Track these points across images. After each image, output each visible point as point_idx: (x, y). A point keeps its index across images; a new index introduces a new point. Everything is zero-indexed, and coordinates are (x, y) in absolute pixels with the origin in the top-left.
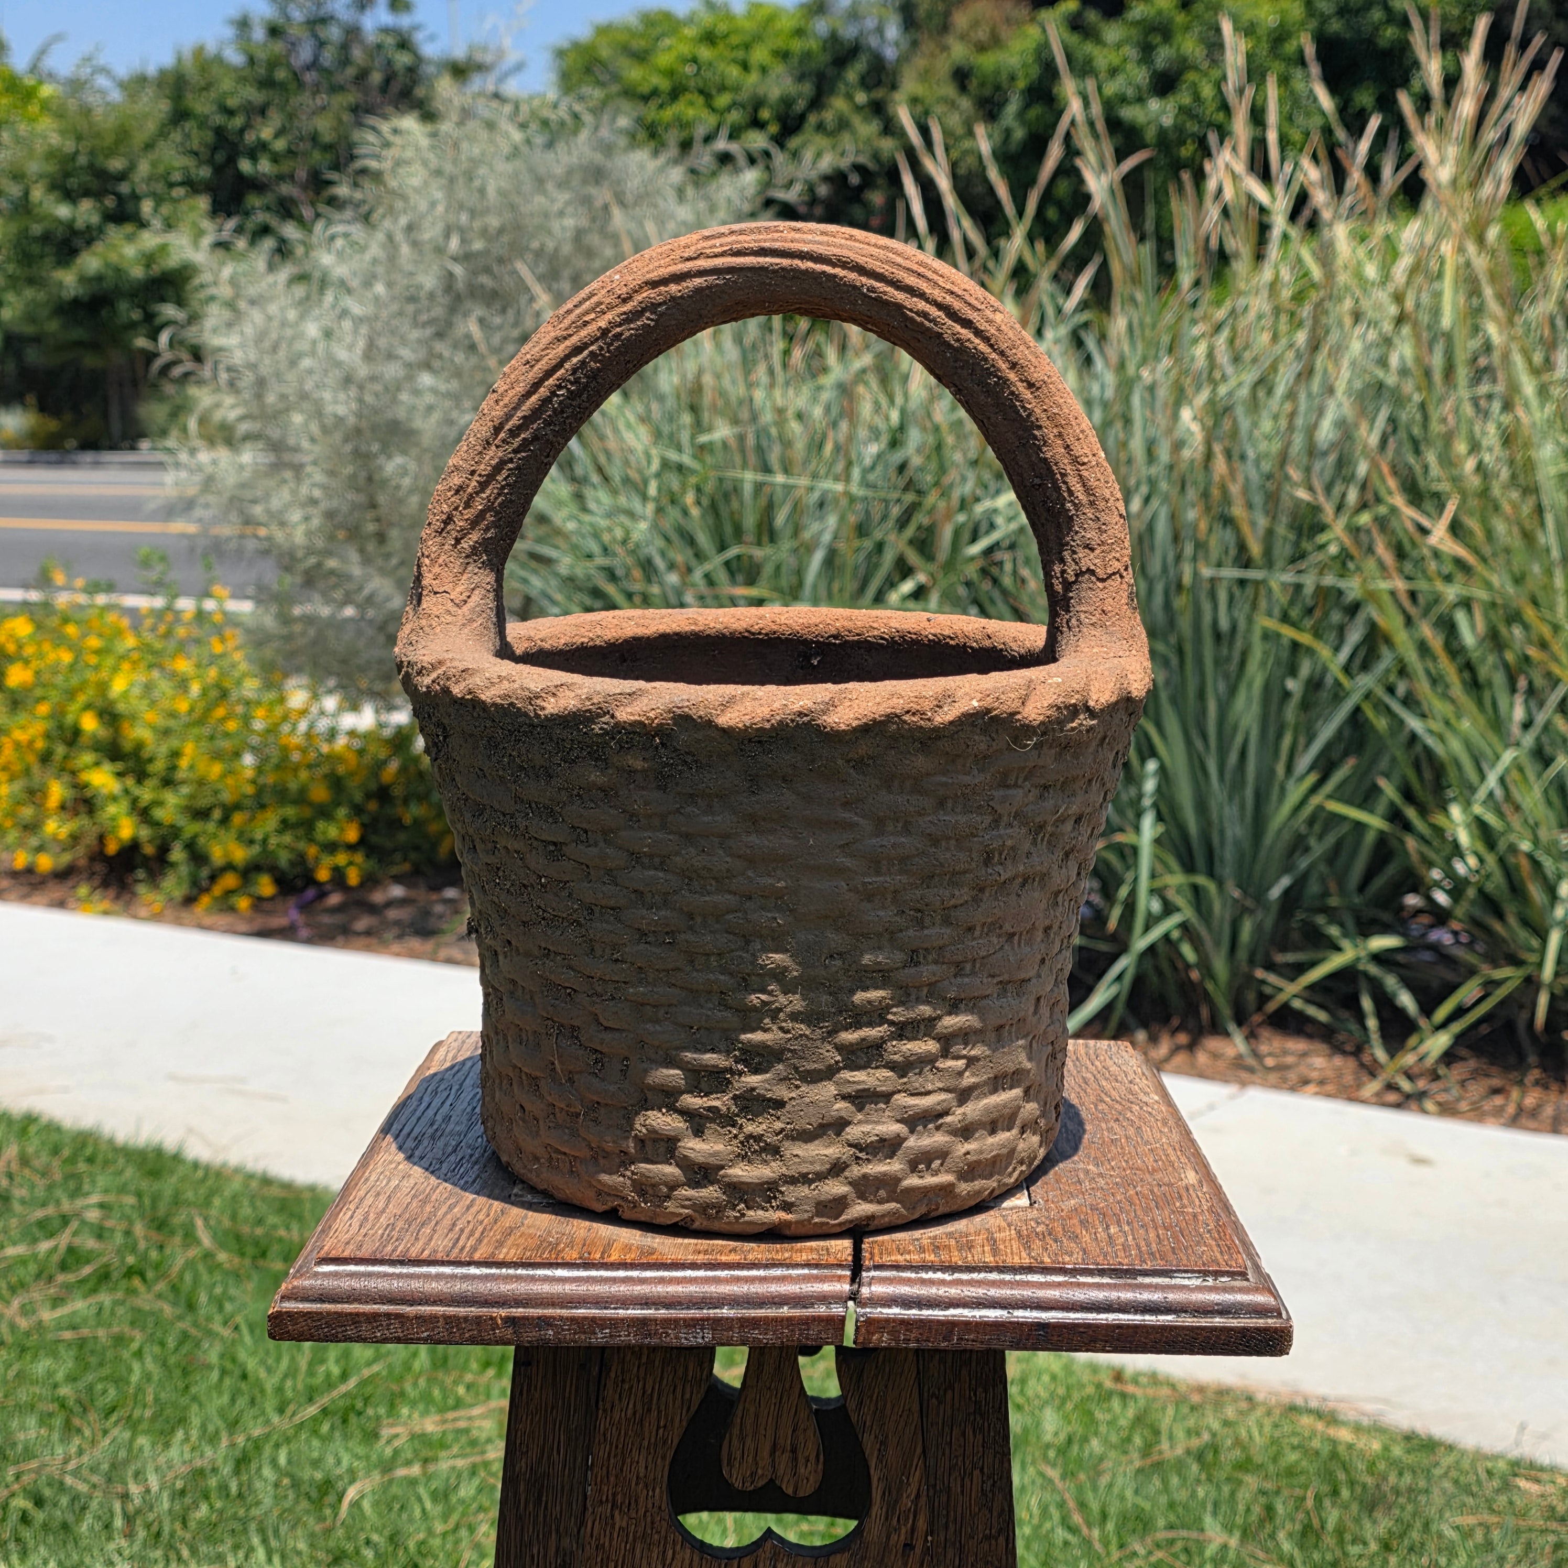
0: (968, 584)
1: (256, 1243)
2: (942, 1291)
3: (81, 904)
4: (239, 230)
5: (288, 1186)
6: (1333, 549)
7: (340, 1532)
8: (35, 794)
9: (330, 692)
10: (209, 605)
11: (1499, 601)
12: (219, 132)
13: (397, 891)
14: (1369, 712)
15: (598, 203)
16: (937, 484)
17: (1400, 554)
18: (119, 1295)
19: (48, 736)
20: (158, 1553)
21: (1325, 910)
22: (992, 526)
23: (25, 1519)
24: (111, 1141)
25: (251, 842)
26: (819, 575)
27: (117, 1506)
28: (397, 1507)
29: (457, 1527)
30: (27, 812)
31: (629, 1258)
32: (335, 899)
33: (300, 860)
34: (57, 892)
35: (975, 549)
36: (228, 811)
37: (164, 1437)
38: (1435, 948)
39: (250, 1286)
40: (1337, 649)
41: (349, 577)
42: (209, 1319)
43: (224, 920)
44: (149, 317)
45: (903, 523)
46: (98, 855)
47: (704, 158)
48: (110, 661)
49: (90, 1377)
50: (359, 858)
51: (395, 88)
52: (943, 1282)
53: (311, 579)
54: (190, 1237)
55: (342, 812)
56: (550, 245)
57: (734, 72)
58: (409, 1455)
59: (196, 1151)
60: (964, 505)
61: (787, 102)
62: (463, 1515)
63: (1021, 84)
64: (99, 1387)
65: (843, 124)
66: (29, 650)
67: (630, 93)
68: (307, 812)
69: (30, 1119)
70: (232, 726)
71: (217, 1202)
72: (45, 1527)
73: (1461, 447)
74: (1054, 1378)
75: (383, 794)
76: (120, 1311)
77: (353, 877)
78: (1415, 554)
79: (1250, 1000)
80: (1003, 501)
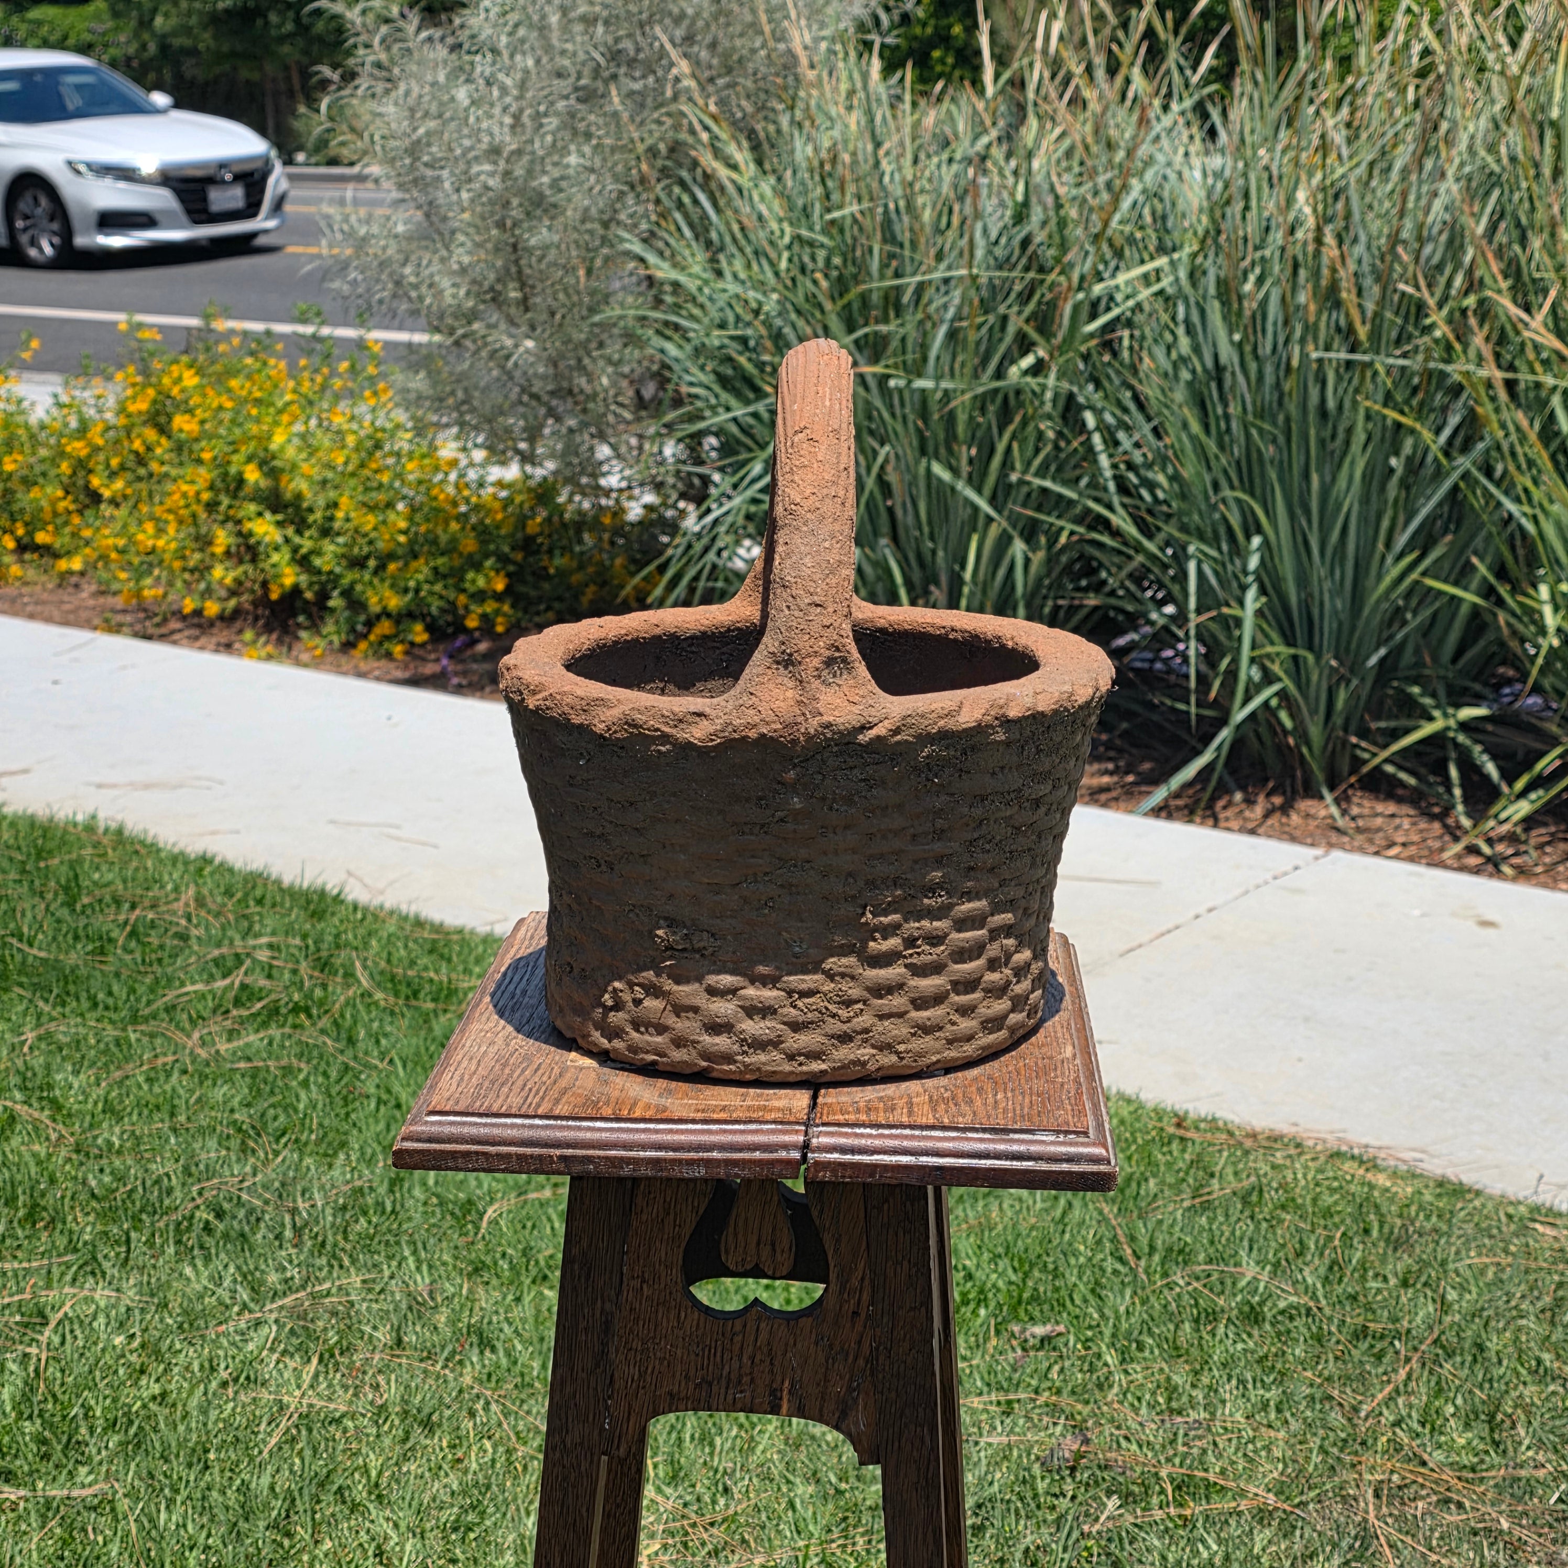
0: (1086, 360)
1: (409, 984)
2: (869, 1142)
3: (247, 649)
5: (438, 928)
7: (480, 1246)
8: (204, 542)
9: (478, 445)
14: (1466, 492)
16: (1058, 261)
18: (288, 1029)
19: (213, 487)
20: (324, 1261)
21: (1419, 681)
22: (1111, 304)
23: (208, 1228)
24: (278, 882)
25: (406, 590)
26: (943, 349)
27: (287, 1218)
28: (529, 1225)
30: (195, 558)
31: (648, 1115)
32: (483, 646)
33: (451, 608)
34: (224, 635)
35: (1093, 326)
36: (384, 560)
37: (328, 1159)
39: (405, 1023)
40: (1438, 431)
42: (367, 1053)
43: (380, 666)
45: (1025, 297)
46: (262, 601)
48: (270, 413)
49: (262, 1104)
50: (506, 607)
52: (870, 1136)
54: (349, 975)
55: (489, 563)
59: (356, 893)
60: (1083, 284)
64: (271, 1113)
66: (195, 401)
68: (457, 562)
69: (205, 860)
70: (385, 477)
71: (374, 944)
72: (226, 1236)
74: (1122, 1122)
75: (528, 545)
76: (289, 1044)
77: (500, 626)
79: (1344, 765)
80: (1121, 278)
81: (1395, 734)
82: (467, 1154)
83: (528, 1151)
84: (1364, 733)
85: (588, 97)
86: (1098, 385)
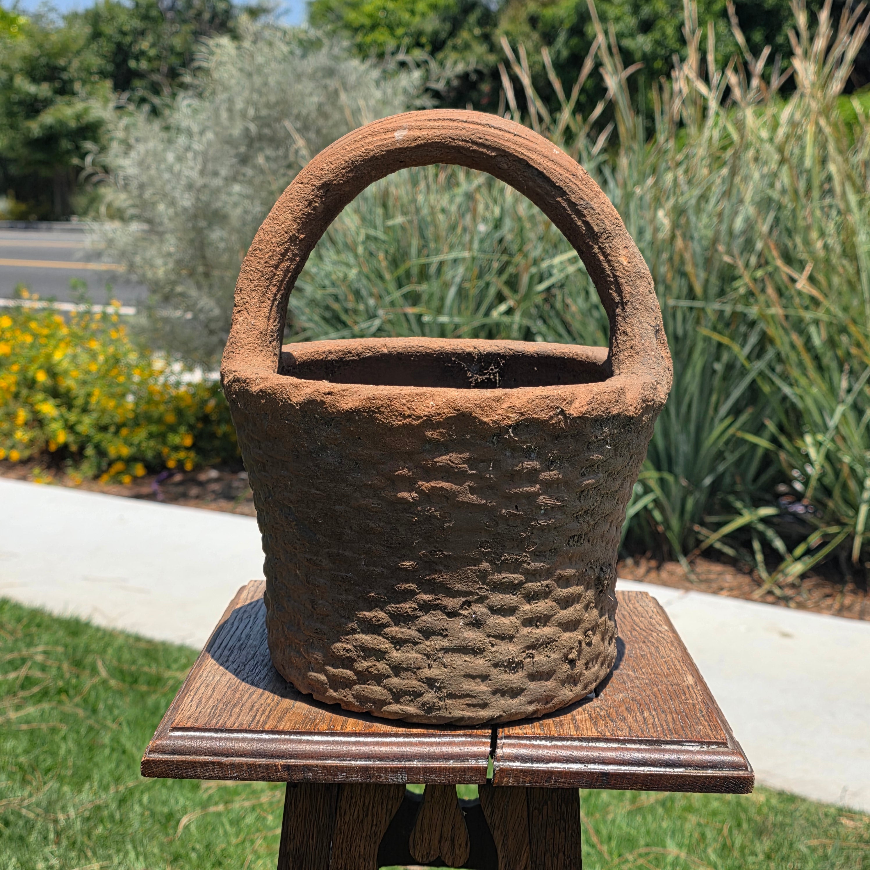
0: (537, 307)
1: (132, 674)
2: (545, 752)
3: (35, 479)
4: (129, 100)
5: (150, 642)
6: (742, 291)
7: (178, 843)
8: (11, 416)
9: (177, 360)
10: (110, 310)
11: (835, 322)
12: (119, 45)
13: (214, 474)
14: (760, 382)
15: (331, 89)
16: (520, 250)
17: (780, 293)
18: (54, 704)
19: (18, 384)
20: (73, 854)
21: (734, 493)
22: (551, 275)
24: (50, 615)
25: (132, 445)
26: (454, 300)
27: (51, 827)
28: (210, 828)
29: (243, 842)
30: (6, 426)
32: (178, 478)
33: (159, 455)
34: (21, 471)
35: (541, 287)
36: (119, 427)
37: (78, 787)
38: (795, 515)
39: (128, 700)
40: (743, 346)
41: (189, 297)
42: (105, 718)
43: (115, 488)
44: (78, 148)
45: (501, 272)
46: (45, 451)
47: (391, 65)
48: (53, 342)
49: (36, 752)
50: (192, 454)
51: (217, 21)
52: (546, 747)
53: (167, 299)
54: (94, 671)
55: (183, 429)
56: (304, 112)
57: (406, 16)
58: (217, 799)
59: (98, 621)
60: (536, 262)
61: (436, 33)
62: (248, 834)
63: (567, 25)
64: (41, 758)
65: (467, 46)
66: (8, 335)
67: (348, 26)
68: (162, 428)
69: (5, 602)
70: (122, 379)
71: (110, 651)
72: (10, 838)
73: (814, 235)
75: (205, 419)
76: (55, 713)
77: (189, 466)
78: (787, 293)
79: (691, 542)
80: (557, 260)
81: (720, 525)
82: (205, 764)
83: (258, 761)
84: (702, 524)
85: (244, 160)
86: (545, 322)
